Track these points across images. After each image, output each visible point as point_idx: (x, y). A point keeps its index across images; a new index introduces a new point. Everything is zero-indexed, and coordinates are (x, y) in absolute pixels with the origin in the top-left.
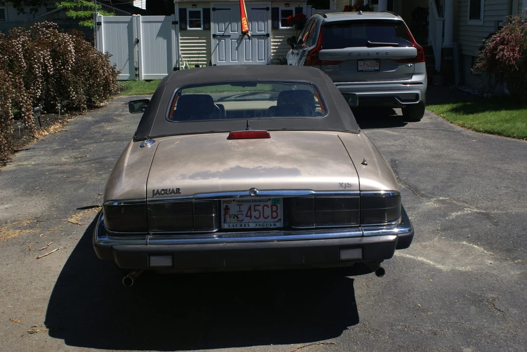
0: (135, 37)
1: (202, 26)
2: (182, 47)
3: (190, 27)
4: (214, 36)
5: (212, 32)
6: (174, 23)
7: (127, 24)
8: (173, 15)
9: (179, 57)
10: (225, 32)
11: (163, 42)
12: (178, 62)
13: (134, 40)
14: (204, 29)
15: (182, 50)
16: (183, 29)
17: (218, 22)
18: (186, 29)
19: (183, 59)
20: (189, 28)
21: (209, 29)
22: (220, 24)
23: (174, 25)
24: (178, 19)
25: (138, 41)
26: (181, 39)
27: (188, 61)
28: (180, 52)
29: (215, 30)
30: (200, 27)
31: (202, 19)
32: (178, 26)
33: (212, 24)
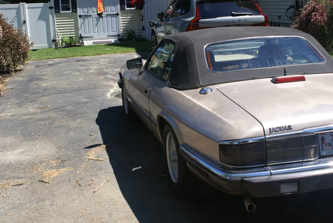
0: (23, 19)
1: (71, 10)
2: (57, 25)
3: (62, 10)
4: (80, 16)
5: (79, 14)
6: (51, 8)
7: (16, 10)
8: (49, 2)
9: (55, 32)
10: (87, 13)
11: (43, 24)
12: (55, 36)
13: (22, 21)
14: (73, 11)
15: (57, 27)
16: (57, 11)
17: (82, 7)
18: (59, 12)
19: (59, 34)
20: (61, 12)
21: (76, 11)
22: (84, 9)
23: (50, 9)
24: (53, 5)
25: (25, 22)
26: (57, 20)
27: (63, 35)
28: (56, 29)
29: (80, 12)
30: (69, 10)
31: (70, 5)
32: (53, 10)
33: (78, 9)
